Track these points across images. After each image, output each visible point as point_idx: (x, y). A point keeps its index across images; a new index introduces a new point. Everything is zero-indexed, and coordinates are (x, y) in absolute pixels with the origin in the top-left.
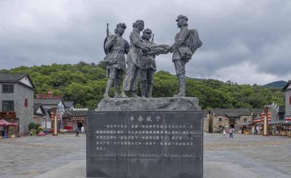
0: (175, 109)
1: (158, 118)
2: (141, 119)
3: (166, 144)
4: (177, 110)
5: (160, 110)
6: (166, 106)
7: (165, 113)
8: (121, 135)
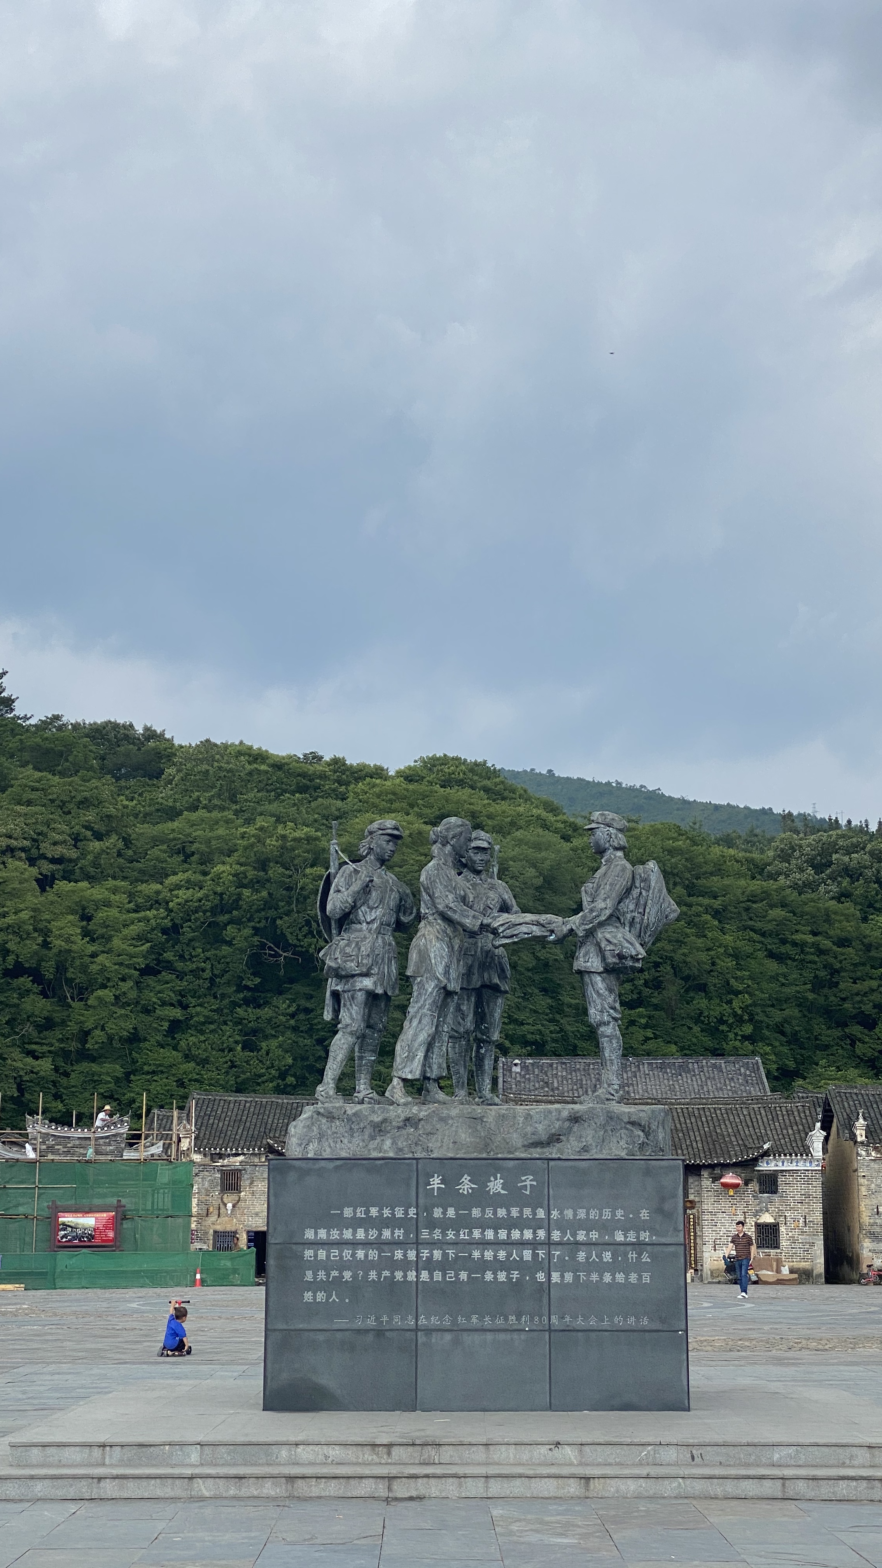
0: (585, 1149)
1: (528, 1181)
2: (466, 1185)
3: (555, 1277)
4: (594, 1154)
5: (536, 1153)
6: (554, 1139)
7: (552, 1163)
8: (395, 1244)
